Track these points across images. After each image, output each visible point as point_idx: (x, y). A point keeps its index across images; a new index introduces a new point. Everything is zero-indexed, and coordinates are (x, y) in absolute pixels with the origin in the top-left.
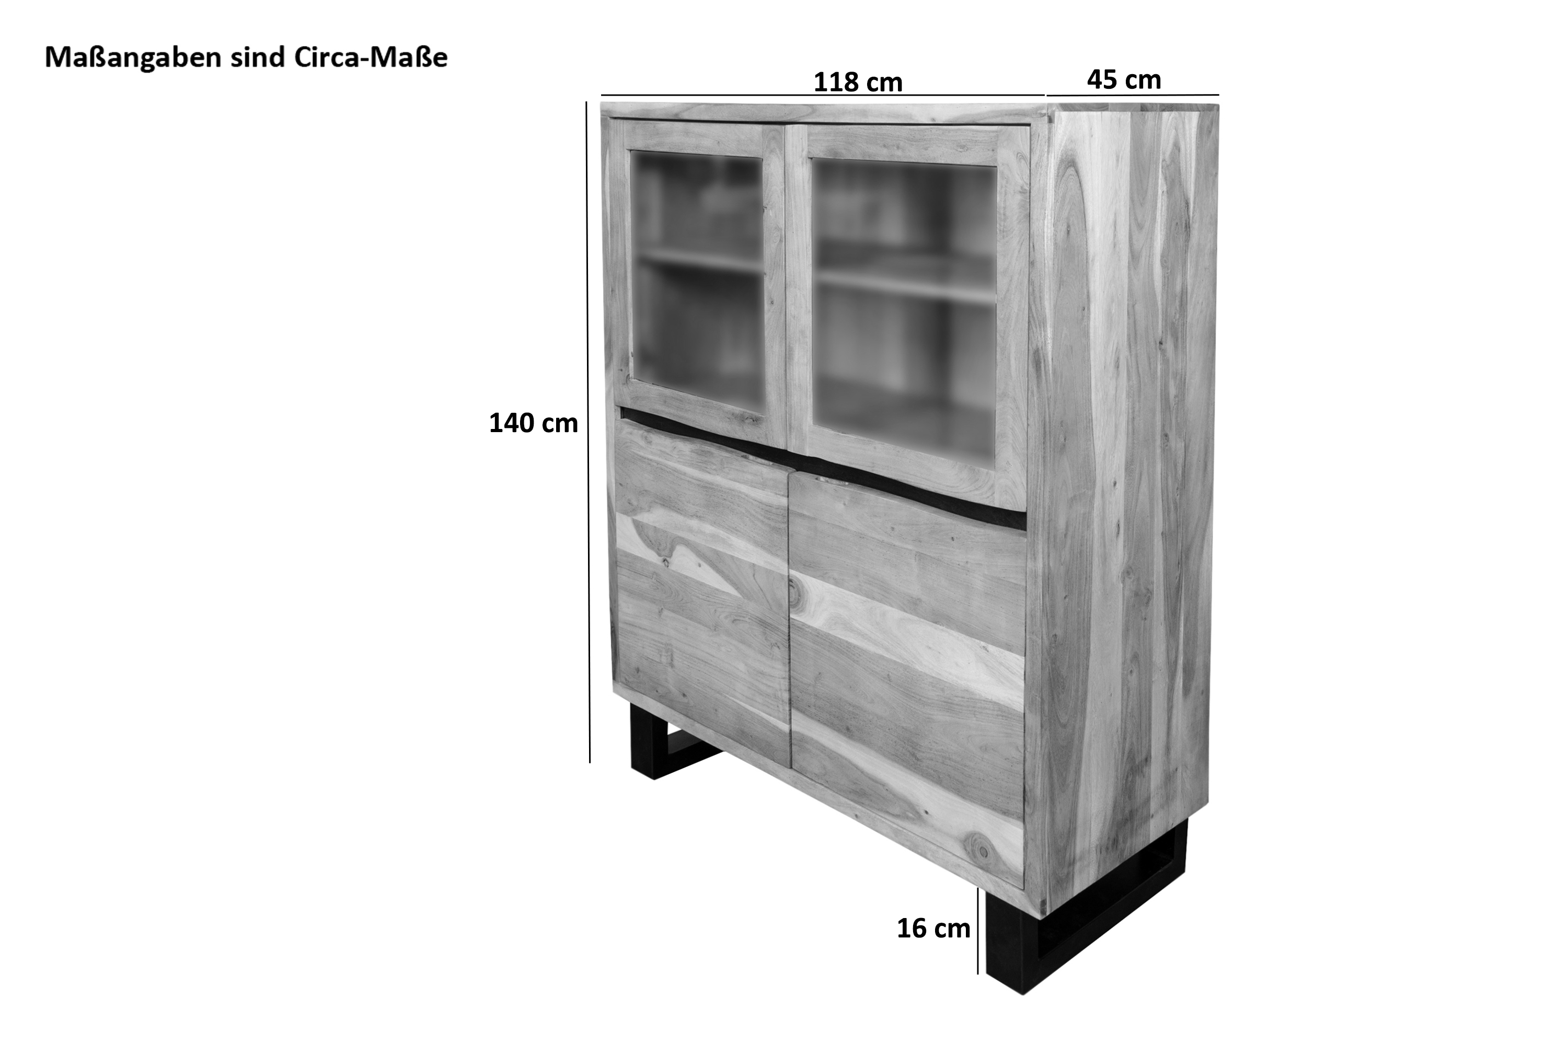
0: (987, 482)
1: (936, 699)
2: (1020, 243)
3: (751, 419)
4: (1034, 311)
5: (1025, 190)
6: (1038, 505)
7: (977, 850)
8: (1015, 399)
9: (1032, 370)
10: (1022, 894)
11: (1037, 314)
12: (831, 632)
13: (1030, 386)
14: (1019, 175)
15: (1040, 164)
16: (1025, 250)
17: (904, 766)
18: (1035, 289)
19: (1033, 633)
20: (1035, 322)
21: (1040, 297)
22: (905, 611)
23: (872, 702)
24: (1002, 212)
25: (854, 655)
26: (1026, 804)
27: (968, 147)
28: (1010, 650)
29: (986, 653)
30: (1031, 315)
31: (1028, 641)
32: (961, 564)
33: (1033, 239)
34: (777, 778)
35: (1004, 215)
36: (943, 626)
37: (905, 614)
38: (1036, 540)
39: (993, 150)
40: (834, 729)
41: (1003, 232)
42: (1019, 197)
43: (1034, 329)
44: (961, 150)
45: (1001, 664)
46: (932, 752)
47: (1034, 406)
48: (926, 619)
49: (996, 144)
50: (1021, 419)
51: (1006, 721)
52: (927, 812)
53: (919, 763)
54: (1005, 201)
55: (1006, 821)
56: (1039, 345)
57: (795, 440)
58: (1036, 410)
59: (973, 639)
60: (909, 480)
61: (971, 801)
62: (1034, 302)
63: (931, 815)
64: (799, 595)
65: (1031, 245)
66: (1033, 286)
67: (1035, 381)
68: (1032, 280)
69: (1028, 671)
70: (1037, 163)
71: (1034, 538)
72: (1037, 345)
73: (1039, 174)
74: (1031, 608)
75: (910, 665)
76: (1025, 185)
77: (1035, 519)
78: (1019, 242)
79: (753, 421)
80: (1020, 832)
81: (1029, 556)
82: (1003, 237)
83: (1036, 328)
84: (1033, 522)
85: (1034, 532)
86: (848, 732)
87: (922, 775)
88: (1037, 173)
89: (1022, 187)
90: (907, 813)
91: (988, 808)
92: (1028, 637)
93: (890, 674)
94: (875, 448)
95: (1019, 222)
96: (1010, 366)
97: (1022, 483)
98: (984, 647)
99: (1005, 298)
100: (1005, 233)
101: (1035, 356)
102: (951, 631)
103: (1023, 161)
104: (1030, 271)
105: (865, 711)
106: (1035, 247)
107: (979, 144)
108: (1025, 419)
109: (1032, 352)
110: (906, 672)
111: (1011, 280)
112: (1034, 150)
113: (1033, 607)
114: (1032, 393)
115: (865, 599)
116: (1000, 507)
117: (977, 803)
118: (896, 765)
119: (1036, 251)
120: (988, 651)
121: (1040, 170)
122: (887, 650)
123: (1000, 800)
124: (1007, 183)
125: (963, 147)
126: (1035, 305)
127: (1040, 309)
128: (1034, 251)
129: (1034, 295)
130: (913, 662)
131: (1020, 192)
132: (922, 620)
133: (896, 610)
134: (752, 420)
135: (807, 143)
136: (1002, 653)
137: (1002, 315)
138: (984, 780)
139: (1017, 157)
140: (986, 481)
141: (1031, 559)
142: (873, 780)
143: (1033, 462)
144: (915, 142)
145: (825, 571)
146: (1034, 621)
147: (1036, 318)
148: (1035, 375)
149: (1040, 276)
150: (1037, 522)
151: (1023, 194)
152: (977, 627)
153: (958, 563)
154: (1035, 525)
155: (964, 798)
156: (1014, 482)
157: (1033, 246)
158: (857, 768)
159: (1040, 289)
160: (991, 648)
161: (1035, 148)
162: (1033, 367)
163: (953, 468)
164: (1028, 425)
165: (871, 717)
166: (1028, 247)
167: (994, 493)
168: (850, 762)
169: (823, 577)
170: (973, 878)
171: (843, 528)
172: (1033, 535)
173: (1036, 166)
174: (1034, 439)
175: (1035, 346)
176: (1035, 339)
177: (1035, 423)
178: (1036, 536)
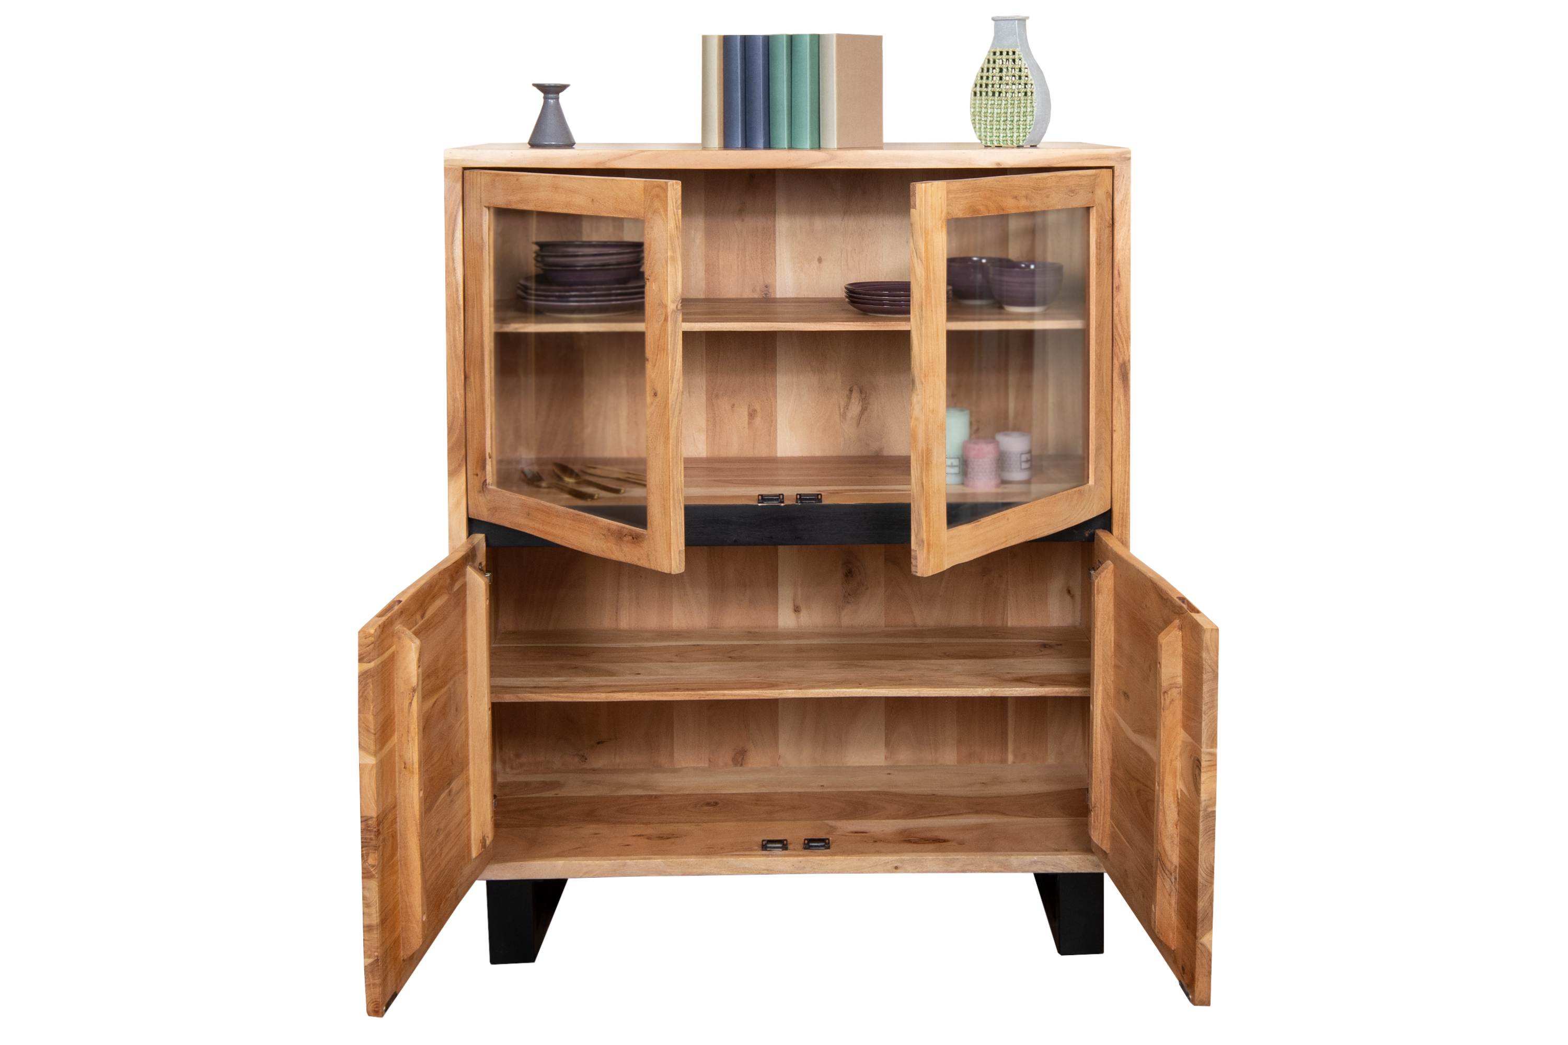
4: (1120, 329)
5: (1110, 224)
6: (1126, 500)
9: (1117, 381)
11: (1123, 332)
15: (1126, 201)
18: (1121, 310)
20: (1121, 339)
30: (1116, 334)
33: (1119, 267)
38: (1124, 531)
42: (1107, 231)
43: (1121, 345)
47: (1121, 414)
56: (1125, 358)
58: (1123, 416)
62: (1120, 321)
65: (1116, 272)
66: (1119, 307)
67: (1122, 391)
68: (1117, 302)
70: (1122, 201)
72: (1123, 359)
76: (1110, 220)
77: (1122, 514)
83: (1122, 343)
84: (1122, 516)
85: (1122, 526)
88: (1122, 209)
89: (1108, 222)
101: (1121, 370)
103: (1109, 199)
109: (1118, 366)
112: (1118, 189)
114: (1119, 401)
119: (1121, 277)
121: (1125, 206)
126: (1121, 324)
127: (1126, 327)
128: (1119, 277)
129: (1120, 315)
131: (1108, 227)
143: (1120, 462)
147: (1122, 336)
148: (1121, 385)
149: (1126, 298)
154: (1122, 518)
157: (1119, 273)
159: (1126, 310)
162: (1119, 378)
170: (1053, 867)
172: (1120, 528)
173: (1121, 203)
174: (1121, 443)
175: (1121, 360)
176: (1121, 354)
177: (1122, 428)
178: (1124, 528)
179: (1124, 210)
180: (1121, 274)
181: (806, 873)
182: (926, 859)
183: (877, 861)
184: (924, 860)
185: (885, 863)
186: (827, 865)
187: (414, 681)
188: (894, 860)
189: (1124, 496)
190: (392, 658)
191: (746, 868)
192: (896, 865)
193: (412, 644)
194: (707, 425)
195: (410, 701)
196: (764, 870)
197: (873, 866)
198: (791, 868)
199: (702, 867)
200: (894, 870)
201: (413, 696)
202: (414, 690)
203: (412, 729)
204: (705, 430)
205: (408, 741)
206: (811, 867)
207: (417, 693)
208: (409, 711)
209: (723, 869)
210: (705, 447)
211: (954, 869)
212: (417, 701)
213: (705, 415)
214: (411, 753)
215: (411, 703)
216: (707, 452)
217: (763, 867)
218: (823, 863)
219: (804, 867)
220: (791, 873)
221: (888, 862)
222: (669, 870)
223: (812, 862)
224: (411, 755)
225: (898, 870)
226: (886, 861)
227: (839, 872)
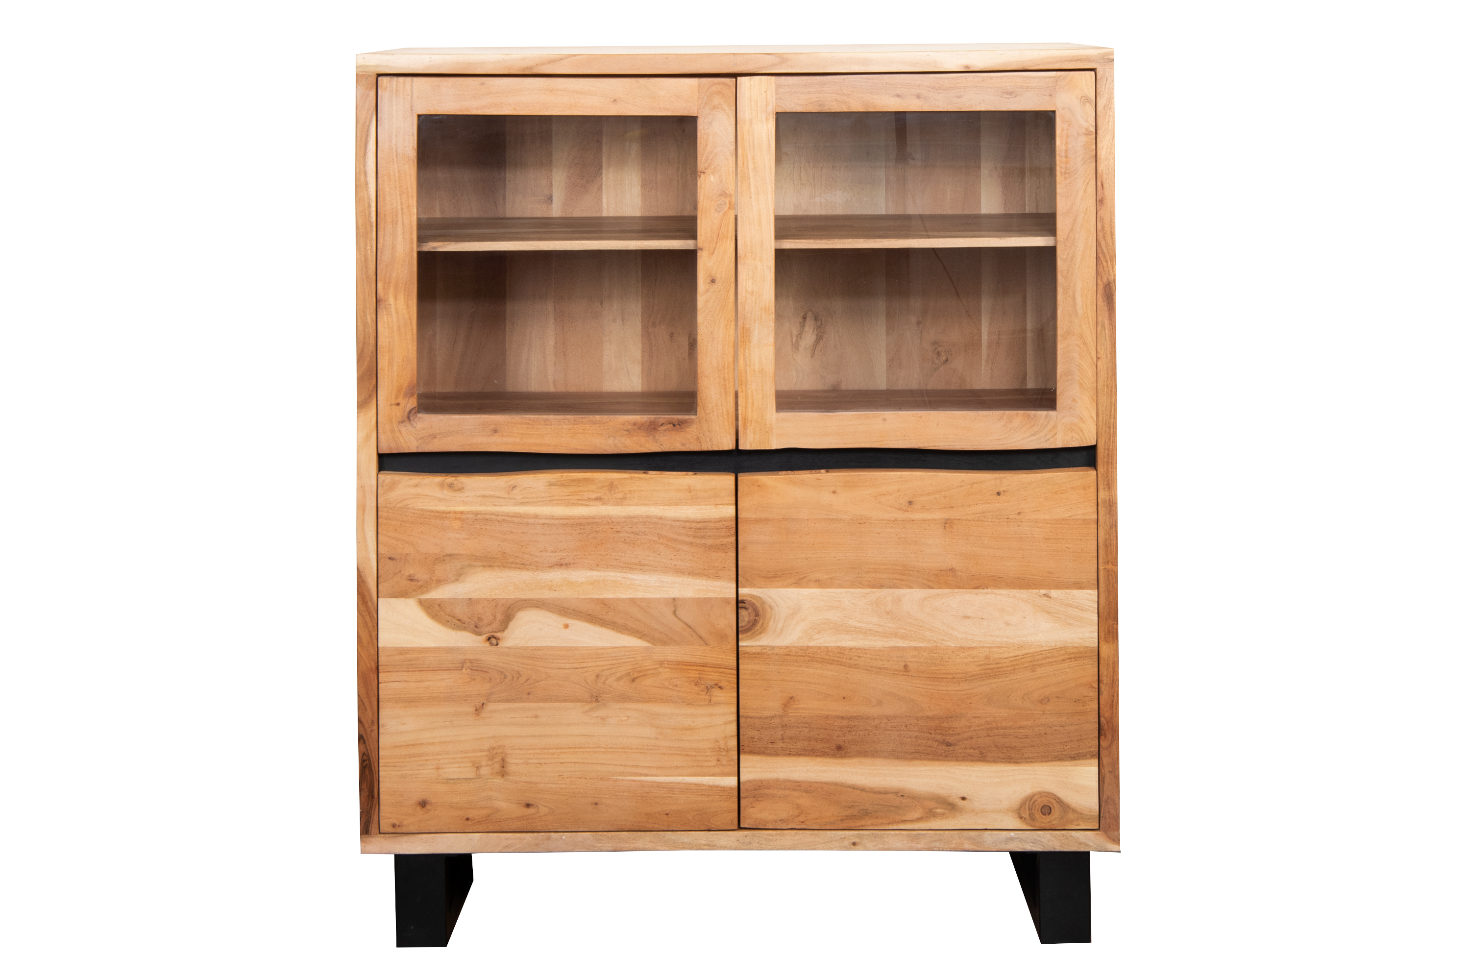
0: (1047, 425)
1: (977, 669)
2: (1086, 183)
3: (670, 423)
4: (1104, 246)
5: (1091, 131)
6: (1112, 435)
7: (1036, 812)
8: (1081, 335)
9: (1101, 302)
10: (1098, 834)
11: (1108, 249)
12: (812, 644)
13: (1100, 319)
14: (1083, 118)
15: (1109, 106)
16: (1091, 189)
17: (929, 760)
18: (1105, 225)
19: (1108, 562)
20: (1105, 257)
21: (1111, 232)
22: (930, 587)
23: (880, 703)
24: (1063, 154)
25: (850, 659)
26: (1102, 737)
27: (1017, 93)
28: (1081, 588)
29: (1048, 600)
30: (1099, 251)
31: (1101, 573)
32: (1011, 517)
33: (1102, 178)
35: (1066, 157)
36: (988, 589)
37: (931, 591)
39: (1050, 95)
40: (817, 756)
41: (1065, 173)
42: (1083, 139)
43: (1105, 264)
44: (1008, 96)
45: (1069, 605)
46: (972, 729)
47: (1106, 339)
48: (963, 588)
49: (1055, 89)
50: (1090, 354)
51: (1074, 663)
52: (964, 799)
53: (952, 748)
54: (1066, 144)
55: (1075, 766)
56: (1110, 278)
57: (752, 435)
58: (1108, 341)
59: (1030, 591)
60: (937, 444)
61: (1027, 762)
62: (1104, 237)
63: (970, 799)
64: (757, 615)
65: (1099, 184)
66: (1103, 222)
67: (1107, 315)
68: (1101, 217)
69: (1102, 602)
70: (1105, 106)
71: (1107, 468)
72: (1108, 279)
74: (1105, 538)
75: (939, 645)
76: (1091, 127)
77: (1108, 449)
78: (1084, 182)
79: (674, 425)
80: (1095, 769)
81: (1101, 487)
82: (1065, 179)
83: (1107, 262)
84: (1107, 452)
85: (1108, 462)
86: (839, 751)
87: (957, 760)
88: (1105, 115)
89: (1087, 130)
90: (933, 810)
91: (1052, 761)
92: (1101, 568)
93: (908, 663)
94: (884, 420)
95: (1084, 163)
96: (1076, 304)
97: (1092, 417)
98: (1045, 595)
99: (1068, 238)
100: (1067, 175)
101: (1105, 290)
102: (999, 590)
103: (1088, 105)
104: (1098, 209)
105: (867, 719)
107: (1032, 90)
108: (1094, 353)
109: (1102, 287)
110: (933, 655)
111: (1075, 220)
112: (1101, 94)
113: (1107, 536)
114: (1103, 326)
115: (868, 590)
116: (1064, 447)
117: (1036, 762)
118: (917, 762)
119: (1105, 189)
120: (1050, 597)
121: (1109, 112)
122: (903, 637)
123: (1068, 747)
124: (1069, 125)
125: (1011, 93)
126: (1105, 241)
127: (1111, 244)
128: (1103, 189)
129: (1104, 231)
130: (943, 640)
131: (1085, 134)
132: (956, 590)
133: (918, 590)
134: (671, 425)
135: (774, 96)
136: (1069, 594)
137: (1064, 255)
138: (1045, 734)
139: (1081, 101)
140: (1045, 424)
141: (1104, 489)
142: (880, 793)
143: (1104, 393)
144: (943, 90)
145: (801, 576)
146: (1109, 550)
147: (1106, 253)
148: (1106, 308)
149: (1111, 212)
150: (1111, 452)
151: (1089, 136)
152: (1034, 577)
153: (1006, 517)
154: (1108, 455)
155: (1017, 763)
156: (1081, 418)
157: (1102, 185)
158: (854, 788)
159: (1111, 225)
160: (1054, 593)
161: (1102, 92)
162: (1104, 301)
163: (999, 419)
164: (1098, 358)
165: (877, 722)
166: (1095, 186)
167: (1056, 434)
168: (836, 784)
169: (800, 582)
170: (1031, 844)
171: (833, 519)
172: (1106, 465)
173: (1104, 109)
174: (1105, 371)
175: (1105, 280)
176: (1105, 274)
177: (1106, 355)
178: (1110, 465)
179: (1108, 116)
180: (1105, 186)
181: (752, 850)
182: (888, 835)
183: (833, 836)
184: (886, 836)
185: (841, 838)
186: (776, 840)
188: (852, 836)
189: (1110, 430)
191: (685, 843)
192: (853, 841)
194: (643, 356)
196: (705, 845)
197: (828, 842)
198: (736, 843)
199: (635, 842)
200: (852, 847)
204: (641, 362)
206: (758, 843)
209: (659, 844)
210: (641, 380)
211: (919, 846)
213: (640, 345)
216: (642, 386)
217: (703, 842)
218: (771, 838)
219: (750, 843)
220: (735, 849)
221: (844, 838)
222: (598, 845)
223: (759, 836)
225: (857, 847)
226: (843, 836)
227: (789, 849)
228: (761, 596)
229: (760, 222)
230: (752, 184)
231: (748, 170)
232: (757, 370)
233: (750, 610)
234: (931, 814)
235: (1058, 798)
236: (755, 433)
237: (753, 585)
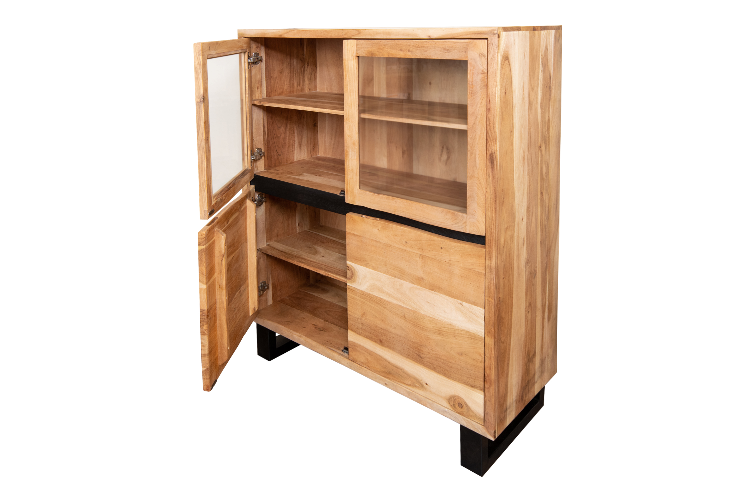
0: (462, 220)
1: (432, 328)
2: (482, 99)
4: (490, 134)
5: (484, 72)
7: (456, 404)
8: (478, 179)
9: (488, 163)
10: (483, 427)
11: (492, 135)
12: (371, 293)
13: (487, 172)
14: (481, 65)
15: (494, 59)
16: (484, 102)
17: (413, 361)
18: (490, 123)
19: (489, 297)
20: (490, 139)
21: (493, 127)
22: (413, 283)
23: (395, 328)
24: (471, 83)
25: (384, 304)
26: (485, 382)
27: (450, 50)
28: (476, 305)
29: (462, 306)
30: (488, 136)
31: (486, 301)
32: (446, 261)
33: (489, 97)
34: (340, 363)
35: (472, 85)
36: (436, 292)
37: (414, 285)
38: (491, 250)
39: (465, 52)
40: (373, 341)
41: (472, 93)
42: (481, 76)
43: (490, 143)
44: (446, 52)
45: (471, 312)
46: (430, 354)
47: (490, 182)
48: (426, 288)
49: (467, 49)
50: (482, 189)
51: (473, 341)
52: (427, 384)
53: (422, 359)
54: (472, 78)
55: (473, 391)
56: (493, 151)
58: (491, 184)
59: (454, 299)
60: (416, 218)
61: (453, 380)
62: (490, 129)
63: (429, 386)
64: (353, 274)
65: (488, 100)
66: (489, 121)
67: (491, 170)
68: (488, 118)
69: (486, 316)
70: (491, 59)
71: (490, 249)
73: (493, 64)
74: (488, 284)
75: (417, 311)
76: (484, 70)
77: (491, 240)
78: (481, 99)
80: (482, 396)
81: (487, 258)
82: (472, 96)
83: (491, 142)
84: (490, 241)
85: (490, 246)
86: (381, 342)
87: (424, 366)
89: (482, 71)
90: (415, 384)
91: (463, 383)
92: (486, 299)
93: (405, 315)
94: (396, 202)
95: (481, 88)
96: (476, 162)
97: (483, 221)
98: (460, 303)
99: (472, 127)
100: (472, 94)
101: (490, 157)
102: (441, 294)
103: (483, 58)
104: (488, 113)
105: (390, 333)
106: (490, 101)
107: (457, 49)
108: (484, 189)
109: (489, 155)
110: (414, 314)
111: (476, 118)
112: (490, 52)
113: (489, 284)
114: (489, 175)
115: (390, 277)
116: (470, 233)
117: (456, 381)
118: (409, 360)
119: (491, 103)
120: (463, 305)
121: (493, 62)
122: (403, 302)
123: (470, 380)
124: (474, 68)
125: (447, 50)
126: (491, 131)
127: (493, 133)
128: (490, 103)
129: (490, 125)
130: (418, 309)
131: (482, 73)
132: (424, 288)
133: (409, 283)
135: (356, 49)
136: (471, 307)
137: (471, 136)
138: (460, 370)
139: (480, 55)
140: (462, 219)
141: (488, 259)
142: (395, 367)
143: (490, 211)
144: (419, 48)
145: (367, 263)
146: (490, 291)
147: (491, 138)
148: (490, 166)
149: (493, 116)
150: (492, 241)
151: (483, 74)
152: (456, 293)
153: (445, 260)
154: (490, 242)
155: (448, 378)
156: (478, 221)
157: (489, 101)
158: (386, 360)
159: (493, 123)
160: (464, 304)
161: (490, 51)
162: (489, 162)
163: (442, 213)
164: (486, 192)
165: (394, 336)
166: (486, 101)
167: (466, 226)
168: (382, 357)
169: (366, 265)
170: (454, 418)
171: (378, 241)
172: (489, 248)
173: (491, 60)
174: (490, 199)
175: (490, 152)
176: (490, 148)
177: (490, 191)
178: (491, 248)
180: (491, 101)
187: (223, 251)
189: (491, 230)
190: (214, 242)
193: (222, 236)
195: (222, 260)
201: (223, 258)
202: (223, 255)
203: (222, 272)
205: (221, 276)
207: (225, 256)
208: (221, 264)
212: (225, 260)
214: (222, 281)
215: (222, 261)
224: (222, 282)
228: (353, 266)
229: (351, 105)
230: (348, 88)
231: (347, 81)
232: (351, 170)
233: (350, 271)
234: (413, 385)
235: (465, 402)
236: (350, 197)
237: (351, 261)
